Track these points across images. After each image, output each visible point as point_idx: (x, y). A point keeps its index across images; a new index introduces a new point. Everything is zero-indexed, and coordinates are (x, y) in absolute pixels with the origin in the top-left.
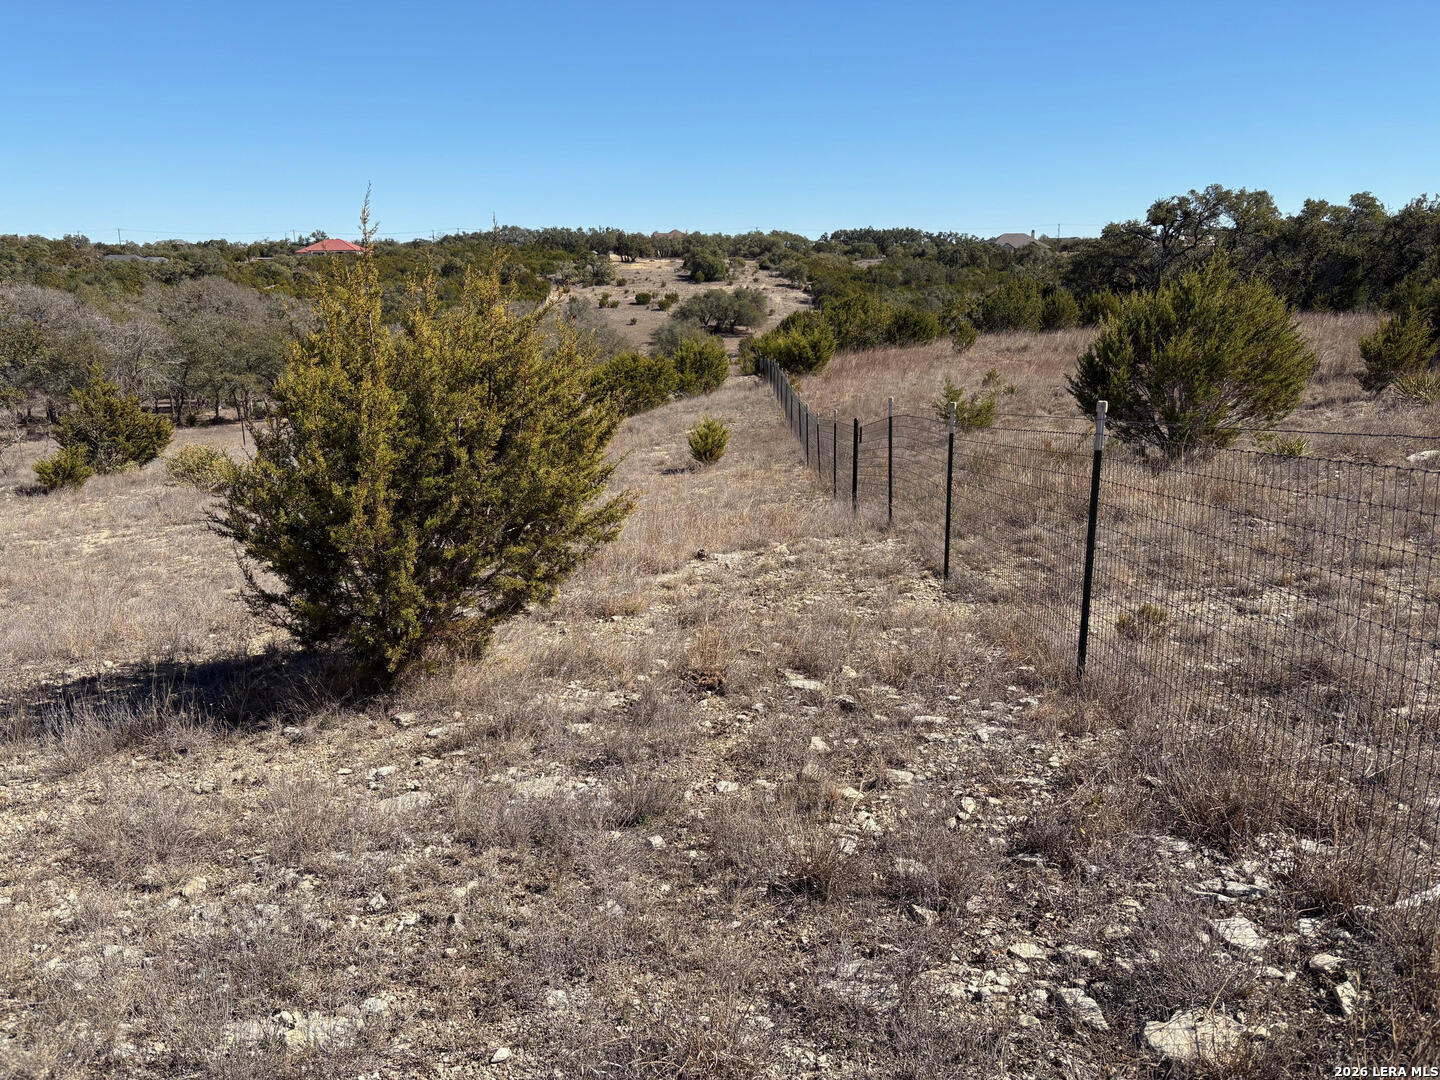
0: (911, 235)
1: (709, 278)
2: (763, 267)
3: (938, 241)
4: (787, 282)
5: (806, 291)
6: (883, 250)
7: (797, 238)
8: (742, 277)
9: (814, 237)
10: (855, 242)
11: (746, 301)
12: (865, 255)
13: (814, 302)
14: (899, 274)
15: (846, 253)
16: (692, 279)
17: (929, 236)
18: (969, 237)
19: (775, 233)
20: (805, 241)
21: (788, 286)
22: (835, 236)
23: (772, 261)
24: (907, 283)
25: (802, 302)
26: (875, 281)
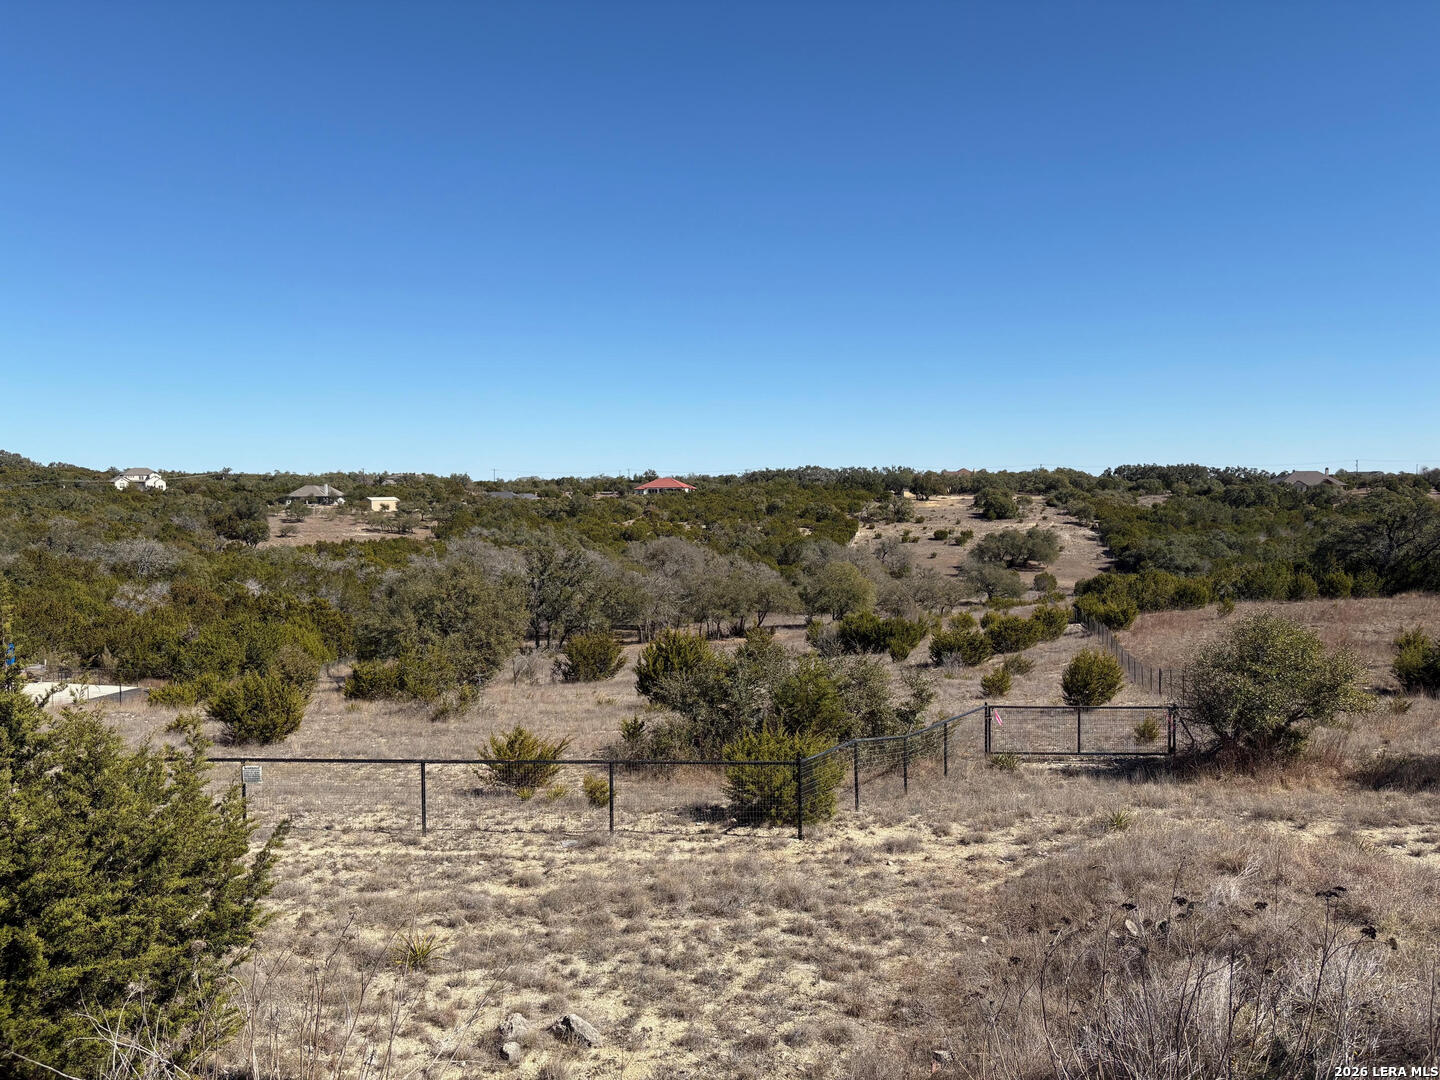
0: (1196, 471)
1: (1001, 516)
2: (1049, 504)
3: (1225, 477)
4: (1074, 519)
5: (1093, 529)
6: (1168, 486)
7: (1081, 475)
8: (1031, 516)
9: (1097, 472)
10: (1138, 478)
11: (1038, 541)
12: (1150, 491)
13: (1102, 539)
14: (1184, 514)
15: (1130, 489)
16: (984, 517)
17: (1217, 471)
18: (1259, 471)
19: (1059, 471)
20: (1089, 477)
21: (1076, 524)
22: (1119, 471)
23: (1059, 499)
24: (1192, 523)
25: (1090, 539)
26: (1161, 520)
